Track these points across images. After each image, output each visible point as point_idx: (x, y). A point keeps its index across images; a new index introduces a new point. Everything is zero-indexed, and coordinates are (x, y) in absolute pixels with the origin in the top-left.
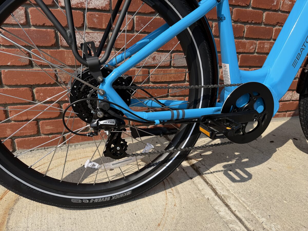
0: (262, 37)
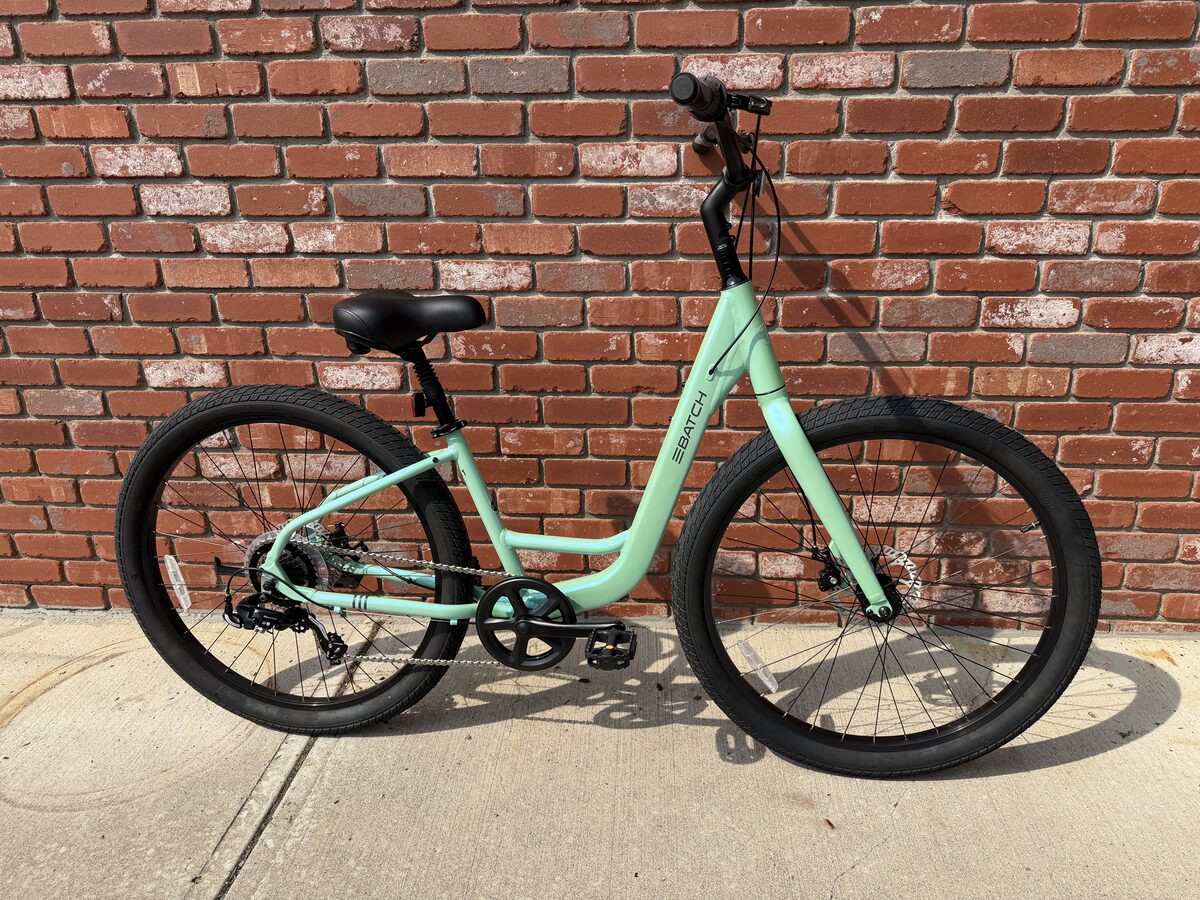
0: (596, 421)
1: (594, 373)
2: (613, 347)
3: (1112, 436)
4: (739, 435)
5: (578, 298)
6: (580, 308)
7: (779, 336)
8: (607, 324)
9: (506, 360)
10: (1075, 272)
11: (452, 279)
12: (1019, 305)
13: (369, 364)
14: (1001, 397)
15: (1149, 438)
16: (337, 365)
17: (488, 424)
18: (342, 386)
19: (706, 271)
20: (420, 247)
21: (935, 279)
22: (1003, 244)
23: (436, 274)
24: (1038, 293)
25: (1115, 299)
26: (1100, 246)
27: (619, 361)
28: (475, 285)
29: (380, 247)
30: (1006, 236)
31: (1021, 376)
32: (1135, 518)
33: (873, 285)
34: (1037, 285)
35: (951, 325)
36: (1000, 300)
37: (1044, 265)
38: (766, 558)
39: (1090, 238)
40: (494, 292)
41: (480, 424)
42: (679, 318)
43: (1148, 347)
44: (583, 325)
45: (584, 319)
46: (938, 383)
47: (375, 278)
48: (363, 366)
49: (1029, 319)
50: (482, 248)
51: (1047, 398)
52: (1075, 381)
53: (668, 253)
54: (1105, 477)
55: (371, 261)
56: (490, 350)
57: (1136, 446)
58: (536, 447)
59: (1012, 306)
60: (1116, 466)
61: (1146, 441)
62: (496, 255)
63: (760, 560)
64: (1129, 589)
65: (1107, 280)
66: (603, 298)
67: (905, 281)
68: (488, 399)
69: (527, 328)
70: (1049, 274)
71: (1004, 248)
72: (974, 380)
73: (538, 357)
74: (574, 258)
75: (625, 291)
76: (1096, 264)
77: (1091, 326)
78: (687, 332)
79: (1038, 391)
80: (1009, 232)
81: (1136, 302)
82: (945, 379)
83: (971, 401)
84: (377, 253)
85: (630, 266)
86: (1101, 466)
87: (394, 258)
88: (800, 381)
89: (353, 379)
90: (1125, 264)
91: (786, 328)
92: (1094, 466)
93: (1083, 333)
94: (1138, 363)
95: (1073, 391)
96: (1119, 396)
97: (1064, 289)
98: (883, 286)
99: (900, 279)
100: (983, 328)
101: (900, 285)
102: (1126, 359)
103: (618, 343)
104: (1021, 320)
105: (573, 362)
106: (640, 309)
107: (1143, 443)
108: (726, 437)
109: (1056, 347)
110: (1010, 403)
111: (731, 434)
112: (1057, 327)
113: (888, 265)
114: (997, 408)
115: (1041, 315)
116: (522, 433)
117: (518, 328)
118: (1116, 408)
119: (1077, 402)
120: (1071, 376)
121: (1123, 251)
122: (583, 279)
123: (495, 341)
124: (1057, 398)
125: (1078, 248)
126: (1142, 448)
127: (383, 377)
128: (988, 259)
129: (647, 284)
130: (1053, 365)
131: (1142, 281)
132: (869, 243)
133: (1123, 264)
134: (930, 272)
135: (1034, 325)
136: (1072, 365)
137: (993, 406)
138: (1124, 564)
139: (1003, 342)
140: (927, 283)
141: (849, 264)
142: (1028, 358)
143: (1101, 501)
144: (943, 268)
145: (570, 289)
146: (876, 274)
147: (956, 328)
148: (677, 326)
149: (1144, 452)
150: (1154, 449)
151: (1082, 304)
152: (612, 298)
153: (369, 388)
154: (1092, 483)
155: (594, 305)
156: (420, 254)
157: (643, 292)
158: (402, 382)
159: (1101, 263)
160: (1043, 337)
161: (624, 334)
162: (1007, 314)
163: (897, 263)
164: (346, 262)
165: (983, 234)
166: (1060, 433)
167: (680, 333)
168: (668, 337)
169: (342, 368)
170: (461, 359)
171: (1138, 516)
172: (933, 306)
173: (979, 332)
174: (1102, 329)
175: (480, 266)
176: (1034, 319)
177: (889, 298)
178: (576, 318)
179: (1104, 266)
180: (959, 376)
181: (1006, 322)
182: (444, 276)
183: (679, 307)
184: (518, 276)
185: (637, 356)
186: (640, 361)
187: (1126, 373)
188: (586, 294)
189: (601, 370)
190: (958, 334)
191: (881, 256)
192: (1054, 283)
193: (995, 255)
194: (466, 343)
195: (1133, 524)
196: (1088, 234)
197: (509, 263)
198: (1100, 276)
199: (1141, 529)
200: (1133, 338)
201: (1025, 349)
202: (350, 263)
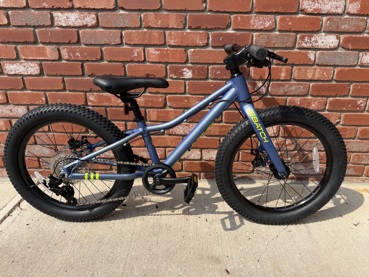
1: (128, 67)
2: (136, 55)
3: (349, 98)
4: (193, 97)
5: (119, 31)
6: (120, 35)
7: (210, 51)
8: (132, 43)
9: (87, 61)
10: (338, 22)
11: (60, 21)
12: (314, 37)
13: (25, 63)
14: (304, 80)
15: (364, 99)
16: (10, 63)
17: (81, 91)
18: (13, 73)
19: (176, 18)
20: (43, 4)
21: (278, 25)
22: (308, 8)
23: (52, 18)
24: (321, 32)
25: (354, 36)
26: (349, 10)
27: (139, 62)
28: (71, 24)
29: (25, 5)
30: (309, 5)
31: (313, 71)
32: (356, 134)
33: (251, 27)
34: (321, 28)
35: (284, 47)
36: (305, 35)
37: (325, 19)
38: (205, 152)
39: (345, 6)
40: (80, 27)
41: (77, 91)
42: (165, 41)
43: (367, 58)
44: (121, 44)
45: (122, 41)
46: (278, 73)
47: (24, 20)
48: (22, 63)
49: (317, 44)
50: (73, 5)
51: (324, 81)
52: (335, 73)
53: (159, 9)
54: (345, 116)
55: (21, 12)
56: (80, 56)
57: (359, 103)
58: (103, 102)
59: (310, 38)
60: (350, 111)
61: (363, 100)
62: (79, 9)
63: (203, 153)
64: (352, 164)
65: (352, 26)
66: (130, 31)
67: (264, 25)
68: (80, 79)
69: (96, 45)
70: (327, 23)
71: (308, 10)
72: (293, 73)
73: (102, 59)
74: (116, 11)
75: (140, 27)
76: (347, 18)
77: (343, 48)
78: (169, 48)
79: (320, 78)
80: (310, 3)
81: (363, 37)
82: (281, 72)
83: (291, 82)
84: (24, 8)
85: (142, 15)
86: (344, 111)
87: (33, 11)
88: (219, 72)
89: (18, 70)
90: (359, 18)
91: (213, 47)
92: (341, 111)
93: (340, 51)
94: (362, 65)
95: (334, 78)
96: (354, 80)
97: (333, 30)
98: (255, 27)
99: (262, 24)
100: (298, 48)
101: (262, 27)
102: (357, 63)
103: (138, 53)
104: (314, 45)
105: (118, 62)
106: (147, 36)
107: (362, 101)
108: (187, 98)
109: (329, 57)
110: (308, 83)
111: (190, 97)
112: (329, 48)
113: (257, 18)
114: (302, 85)
115: (323, 42)
116: (97, 95)
117: (91, 45)
118: (351, 86)
119: (335, 83)
120: (334, 71)
121: (359, 13)
122: (120, 21)
123: (81, 51)
124: (328, 81)
125: (340, 11)
126: (362, 103)
127: (31, 69)
128: (301, 16)
129: (150, 24)
130: (327, 66)
131: (366, 27)
132: (249, 6)
133: (358, 19)
134: (275, 21)
135: (319, 47)
136: (335, 66)
137: (301, 84)
138: (351, 153)
139: (306, 55)
140: (274, 26)
141: (240, 17)
142: (316, 63)
143: (343, 127)
144: (281, 19)
145: (114, 26)
146: (252, 22)
147: (286, 48)
148: (164, 45)
149: (362, 105)
150: (366, 104)
151: (340, 38)
152: (134, 31)
153: (26, 74)
154: (340, 119)
155: (126, 34)
156: (44, 9)
157: (149, 28)
158: (40, 71)
159: (349, 18)
160: (323, 53)
161: (141, 49)
162: (308, 42)
163: (261, 17)
164: (10, 12)
165: (299, 3)
166: (328, 97)
167: (166, 49)
168: (161, 50)
169: (13, 64)
170: (67, 60)
171: (358, 133)
172: (276, 37)
173: (296, 50)
174: (347, 49)
175: (72, 14)
176: (320, 44)
177: (258, 33)
178: (118, 41)
179: (350, 20)
180: (287, 70)
181: (308, 45)
182: (56, 19)
183: (165, 36)
184: (90, 19)
185: (147, 59)
186: (149, 62)
187: (357, 69)
188: (123, 28)
189: (131, 65)
190: (287, 51)
191: (254, 14)
192: (329, 27)
193: (304, 14)
194: (68, 52)
195: (355, 137)
196: (344, 4)
197: (86, 13)
198: (349, 24)
199: (359, 139)
200: (361, 54)
201: (315, 58)
202: (11, 13)
